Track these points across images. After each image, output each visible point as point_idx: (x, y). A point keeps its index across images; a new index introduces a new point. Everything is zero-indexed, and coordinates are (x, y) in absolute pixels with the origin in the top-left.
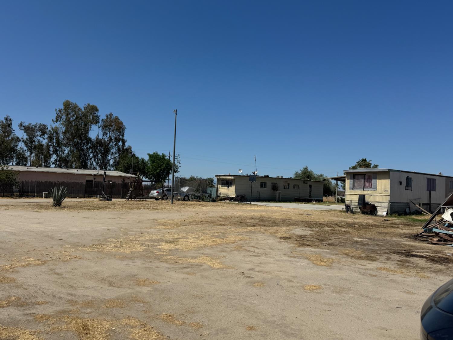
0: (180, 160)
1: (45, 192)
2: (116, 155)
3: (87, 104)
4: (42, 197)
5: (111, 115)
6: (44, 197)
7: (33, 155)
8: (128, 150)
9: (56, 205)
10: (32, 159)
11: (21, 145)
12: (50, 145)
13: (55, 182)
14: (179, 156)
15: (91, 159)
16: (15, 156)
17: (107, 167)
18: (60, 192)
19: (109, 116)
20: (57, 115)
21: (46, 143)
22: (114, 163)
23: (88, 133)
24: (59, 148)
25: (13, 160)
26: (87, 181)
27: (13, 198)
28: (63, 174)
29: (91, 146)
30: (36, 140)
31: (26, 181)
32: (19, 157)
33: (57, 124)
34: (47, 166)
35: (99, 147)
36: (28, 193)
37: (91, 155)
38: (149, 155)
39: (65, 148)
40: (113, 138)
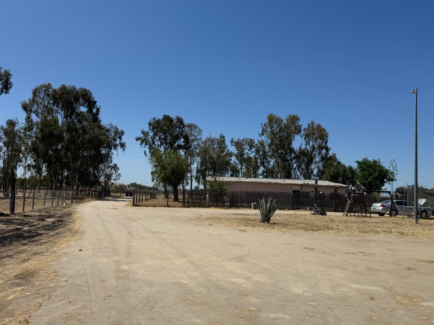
0: (397, 166)
1: (254, 202)
2: (319, 165)
3: (288, 116)
4: (251, 208)
5: (313, 123)
6: (252, 208)
7: (243, 167)
8: (333, 158)
9: (265, 221)
10: (243, 171)
11: (234, 159)
12: (258, 158)
13: (263, 192)
14: (395, 161)
15: (295, 169)
16: (229, 169)
17: (311, 177)
18: (268, 205)
19: (311, 125)
20: (263, 129)
21: (254, 156)
22: (318, 173)
23: (291, 143)
24: (266, 160)
25: (228, 173)
26: (294, 191)
27: (224, 208)
28: (270, 183)
29: (295, 156)
30: (245, 153)
31: (235, 191)
32: (232, 170)
33: (263, 138)
34: (255, 177)
35: (302, 157)
36: (238, 203)
37: (295, 165)
38: (358, 162)
39: (271, 160)
40: (316, 146)
